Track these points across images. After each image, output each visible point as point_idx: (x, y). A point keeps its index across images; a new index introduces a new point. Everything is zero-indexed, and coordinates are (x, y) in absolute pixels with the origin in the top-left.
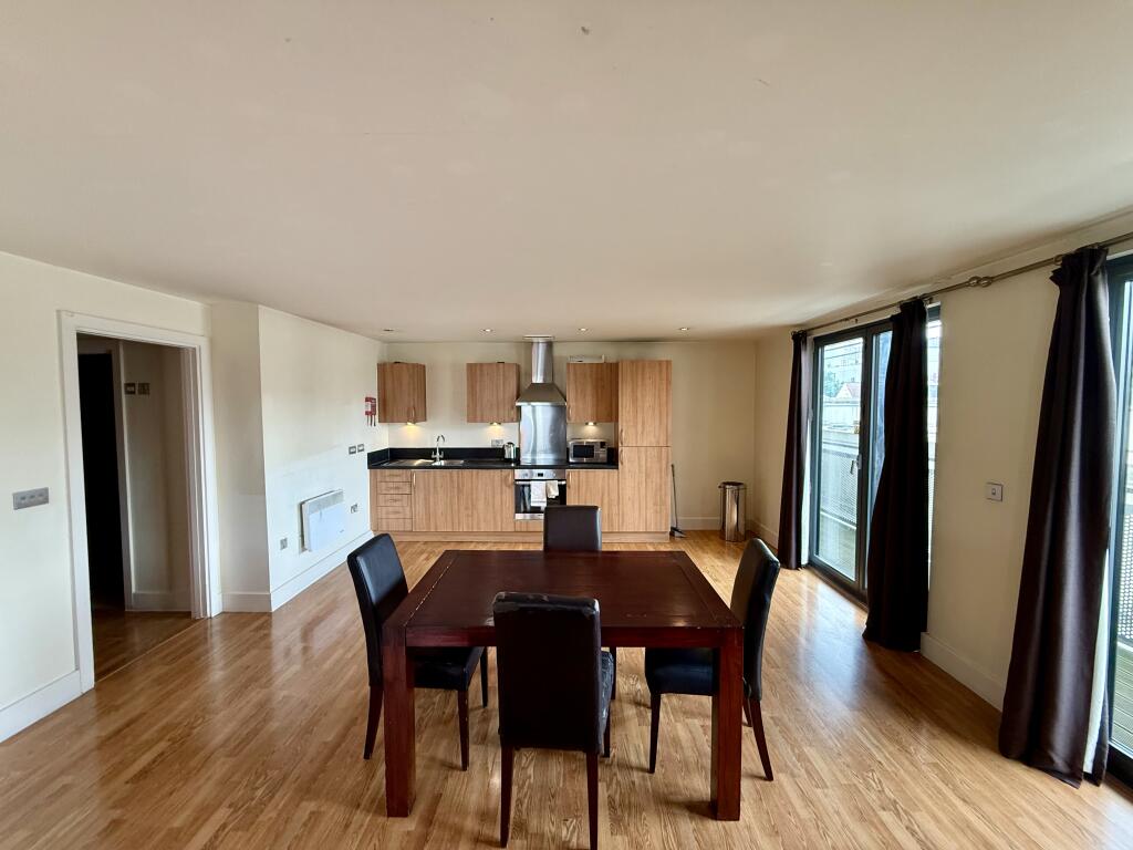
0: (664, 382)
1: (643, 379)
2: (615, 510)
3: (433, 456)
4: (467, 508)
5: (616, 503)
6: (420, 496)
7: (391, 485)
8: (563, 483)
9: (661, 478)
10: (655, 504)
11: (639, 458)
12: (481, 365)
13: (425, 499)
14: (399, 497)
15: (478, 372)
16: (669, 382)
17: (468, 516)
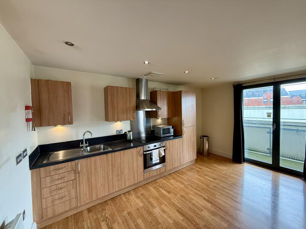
3: (81, 146)
4: (118, 176)
6: (84, 178)
11: (188, 131)
12: (117, 87)
13: (88, 178)
14: (65, 184)
15: (115, 92)
17: (119, 180)
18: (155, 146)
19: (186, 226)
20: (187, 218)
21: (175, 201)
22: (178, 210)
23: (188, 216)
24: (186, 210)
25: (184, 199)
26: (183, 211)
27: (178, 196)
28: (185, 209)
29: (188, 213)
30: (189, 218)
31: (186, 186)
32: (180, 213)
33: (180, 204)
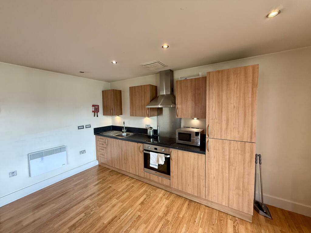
0: (250, 85)
1: (228, 84)
2: (202, 183)
3: (122, 130)
5: (203, 178)
6: (109, 149)
7: (101, 143)
8: (168, 156)
9: (244, 168)
10: (238, 188)
11: (223, 149)
14: (103, 148)
15: (134, 91)
16: (254, 85)
18: (156, 149)
19: (96, 228)
20: (106, 227)
21: (130, 212)
22: (116, 217)
23: (108, 227)
24: (117, 225)
25: (135, 219)
26: (115, 222)
27: (139, 213)
28: (119, 223)
29: (113, 227)
30: (106, 229)
31: (161, 219)
32: (112, 220)
33: (125, 217)
